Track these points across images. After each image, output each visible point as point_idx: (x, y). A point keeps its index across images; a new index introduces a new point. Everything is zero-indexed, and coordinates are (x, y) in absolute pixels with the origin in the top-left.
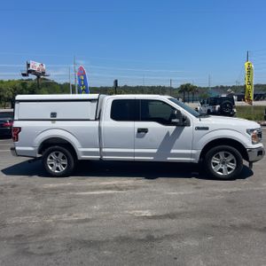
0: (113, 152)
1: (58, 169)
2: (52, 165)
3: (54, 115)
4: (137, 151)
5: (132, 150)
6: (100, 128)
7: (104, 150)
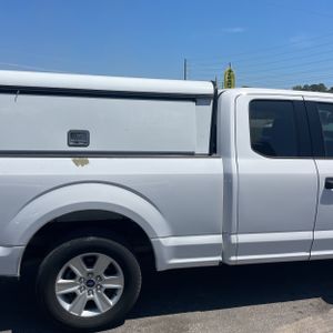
0: (258, 244)
1: (91, 305)
2: (70, 297)
3: (78, 137)
4: (320, 235)
5: (306, 235)
6: (228, 177)
7: (235, 239)
